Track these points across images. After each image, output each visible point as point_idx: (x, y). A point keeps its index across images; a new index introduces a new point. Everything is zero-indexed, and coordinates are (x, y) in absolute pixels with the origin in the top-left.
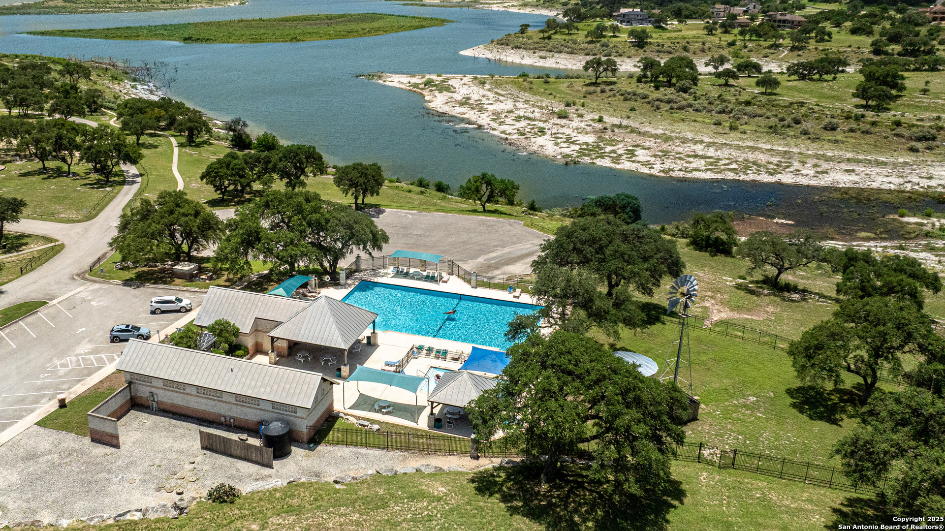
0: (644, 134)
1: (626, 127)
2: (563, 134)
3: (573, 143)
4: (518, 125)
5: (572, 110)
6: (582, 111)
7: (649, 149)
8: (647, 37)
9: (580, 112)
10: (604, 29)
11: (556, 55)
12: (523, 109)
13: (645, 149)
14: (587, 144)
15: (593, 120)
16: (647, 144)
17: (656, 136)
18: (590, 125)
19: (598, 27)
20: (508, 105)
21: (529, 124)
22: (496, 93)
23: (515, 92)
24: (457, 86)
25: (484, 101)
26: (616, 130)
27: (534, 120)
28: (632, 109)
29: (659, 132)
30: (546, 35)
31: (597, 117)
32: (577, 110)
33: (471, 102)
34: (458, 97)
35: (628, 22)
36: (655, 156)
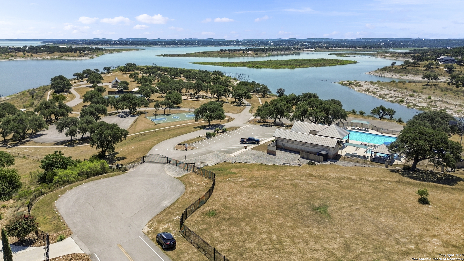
0: (450, 104)
1: (442, 101)
2: (412, 103)
3: (417, 106)
4: (391, 99)
5: (416, 94)
6: (421, 95)
7: (452, 109)
8: (453, 68)
9: (420, 95)
10: (433, 64)
11: (408, 75)
12: (393, 93)
13: (451, 109)
14: (423, 106)
15: (426, 98)
16: (451, 108)
17: (456, 105)
18: (424, 100)
19: (429, 64)
20: (387, 92)
21: (396, 99)
22: (381, 88)
23: (389, 87)
24: (363, 85)
25: (375, 90)
26: (437, 102)
27: (399, 97)
28: (445, 95)
29: (458, 103)
30: (404, 67)
31: (428, 97)
32: (419, 94)
33: (369, 90)
34: (364, 88)
35: (444, 62)
36: (455, 112)
